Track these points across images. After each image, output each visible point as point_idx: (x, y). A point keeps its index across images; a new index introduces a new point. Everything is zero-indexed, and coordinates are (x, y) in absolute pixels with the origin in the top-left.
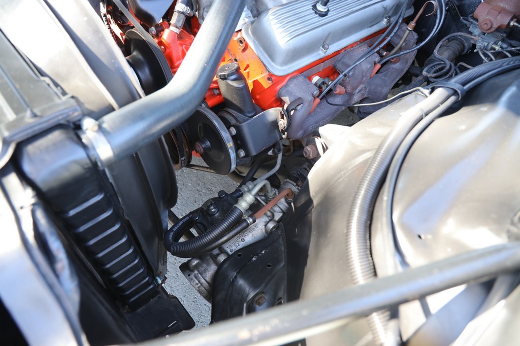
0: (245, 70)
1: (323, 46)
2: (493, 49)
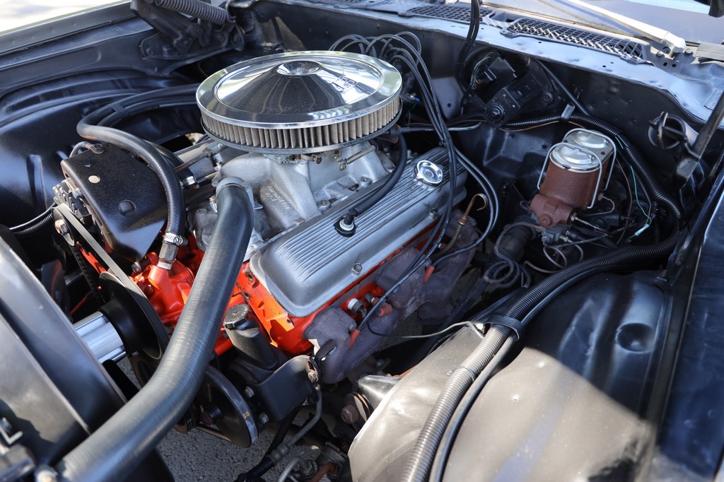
0: (259, 307)
1: (355, 267)
2: (561, 242)
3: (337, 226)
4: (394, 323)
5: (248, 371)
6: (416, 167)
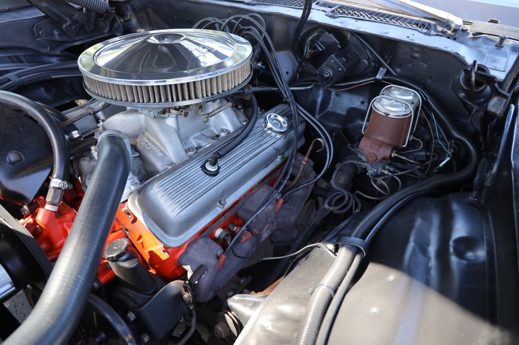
0: (138, 240)
1: (220, 202)
2: (383, 174)
3: (203, 167)
4: (253, 247)
5: (129, 297)
6: (266, 119)
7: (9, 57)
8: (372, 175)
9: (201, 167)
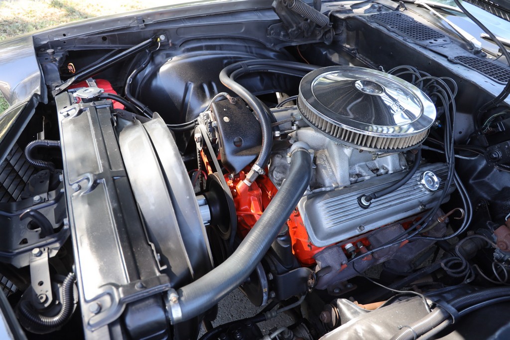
0: (293, 228)
1: (360, 228)
3: (359, 199)
4: (369, 265)
5: (274, 264)
6: (423, 174)
7: (246, 46)
8: (497, 259)
9: (358, 198)
